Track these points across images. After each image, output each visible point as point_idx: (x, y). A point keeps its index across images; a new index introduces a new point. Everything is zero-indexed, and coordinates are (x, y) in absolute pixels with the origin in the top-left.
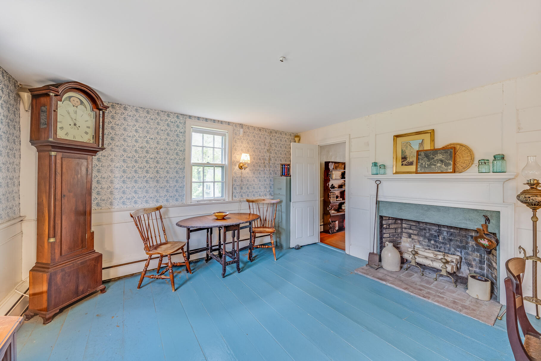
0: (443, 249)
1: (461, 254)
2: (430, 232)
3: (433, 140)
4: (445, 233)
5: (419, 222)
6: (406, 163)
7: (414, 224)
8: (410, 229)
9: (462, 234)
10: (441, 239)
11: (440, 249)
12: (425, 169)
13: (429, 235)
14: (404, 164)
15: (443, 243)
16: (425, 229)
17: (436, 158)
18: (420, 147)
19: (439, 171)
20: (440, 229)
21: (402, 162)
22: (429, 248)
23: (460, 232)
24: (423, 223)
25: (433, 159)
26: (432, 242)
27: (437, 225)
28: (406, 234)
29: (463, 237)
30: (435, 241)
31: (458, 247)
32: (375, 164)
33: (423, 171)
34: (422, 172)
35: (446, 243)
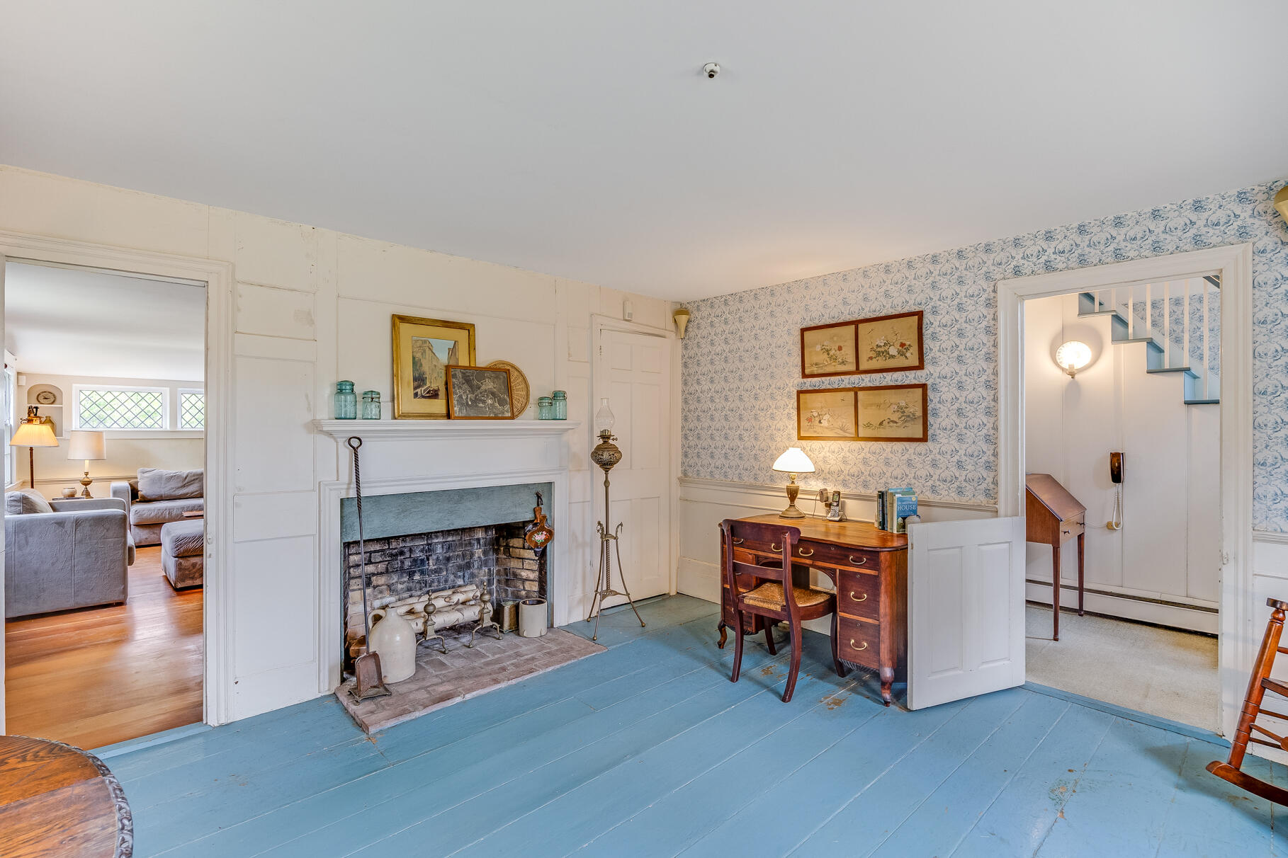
0: (436, 584)
1: (464, 581)
2: (412, 556)
3: (472, 347)
4: (439, 550)
5: (387, 540)
6: (424, 391)
7: (378, 547)
8: (370, 562)
9: (465, 540)
10: (432, 565)
11: (430, 586)
12: (468, 408)
13: (410, 564)
14: (419, 393)
15: (437, 571)
16: (402, 553)
17: (483, 387)
18: (449, 358)
19: (492, 415)
20: (429, 542)
21: (415, 388)
22: (409, 593)
23: (461, 538)
24: (397, 538)
25: (479, 388)
26: (417, 577)
27: (424, 534)
28: (359, 581)
29: (466, 545)
30: (422, 573)
31: (460, 568)
32: (343, 388)
33: (464, 413)
34: (463, 415)
35: (440, 569)
